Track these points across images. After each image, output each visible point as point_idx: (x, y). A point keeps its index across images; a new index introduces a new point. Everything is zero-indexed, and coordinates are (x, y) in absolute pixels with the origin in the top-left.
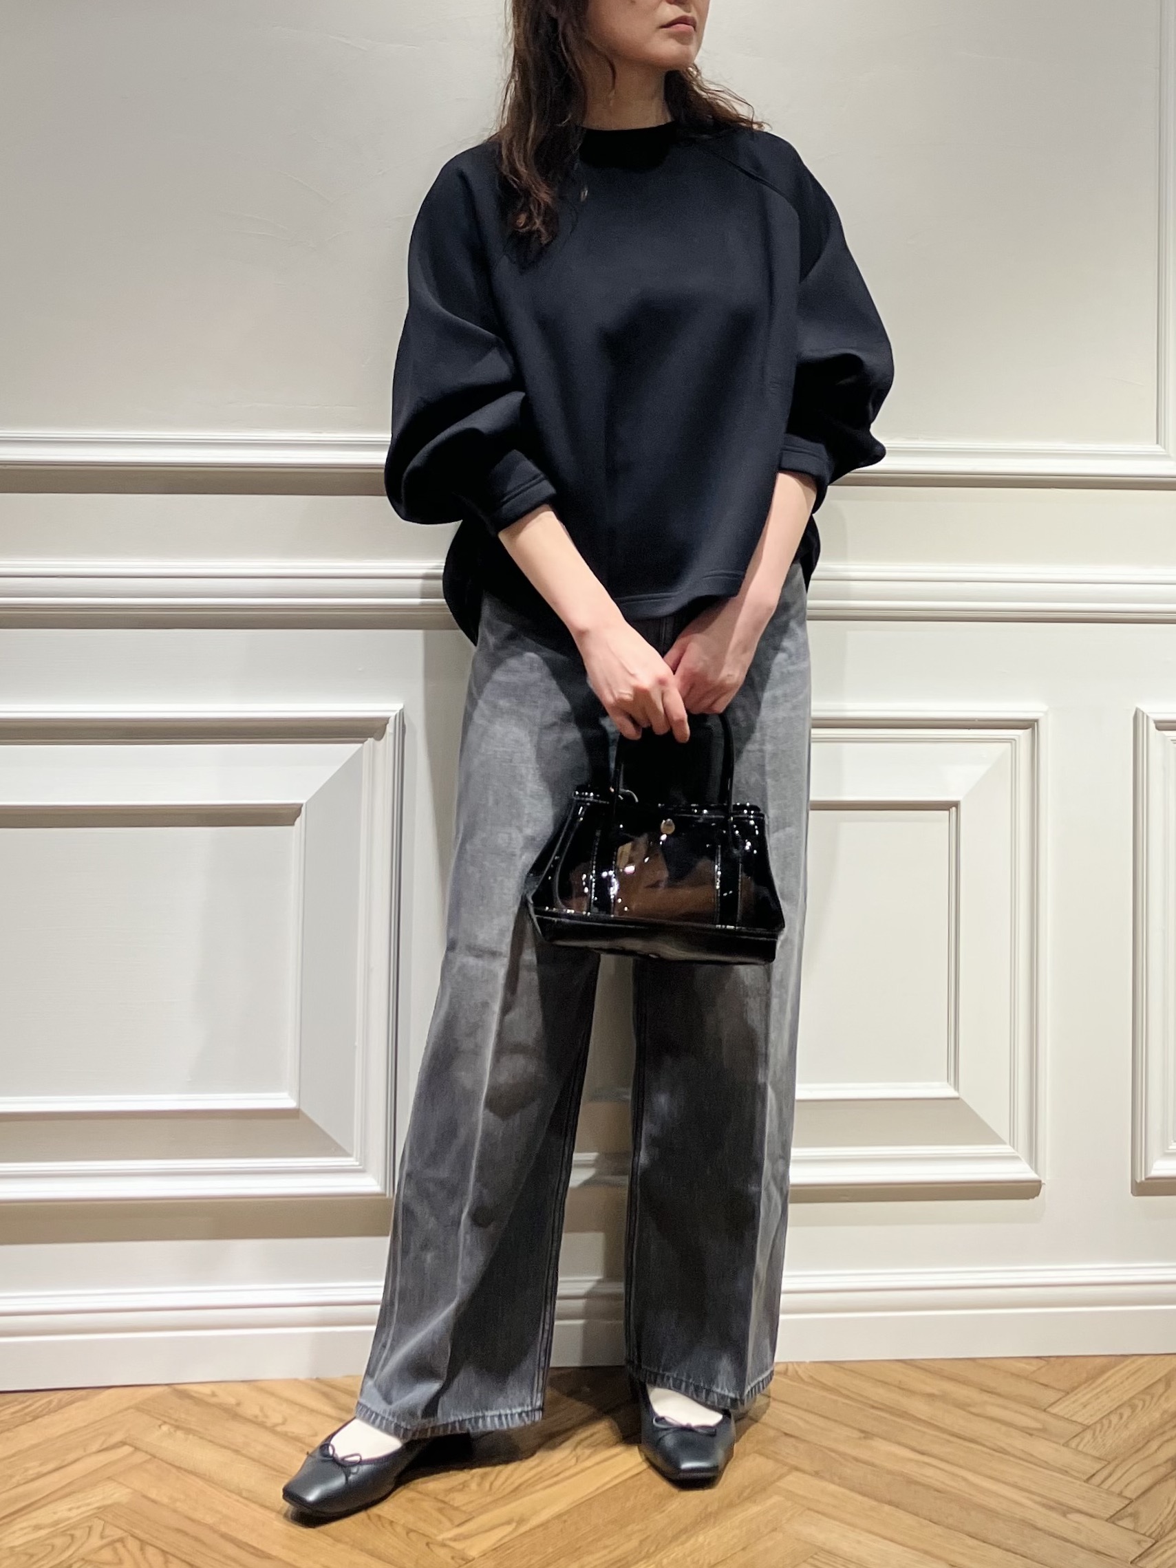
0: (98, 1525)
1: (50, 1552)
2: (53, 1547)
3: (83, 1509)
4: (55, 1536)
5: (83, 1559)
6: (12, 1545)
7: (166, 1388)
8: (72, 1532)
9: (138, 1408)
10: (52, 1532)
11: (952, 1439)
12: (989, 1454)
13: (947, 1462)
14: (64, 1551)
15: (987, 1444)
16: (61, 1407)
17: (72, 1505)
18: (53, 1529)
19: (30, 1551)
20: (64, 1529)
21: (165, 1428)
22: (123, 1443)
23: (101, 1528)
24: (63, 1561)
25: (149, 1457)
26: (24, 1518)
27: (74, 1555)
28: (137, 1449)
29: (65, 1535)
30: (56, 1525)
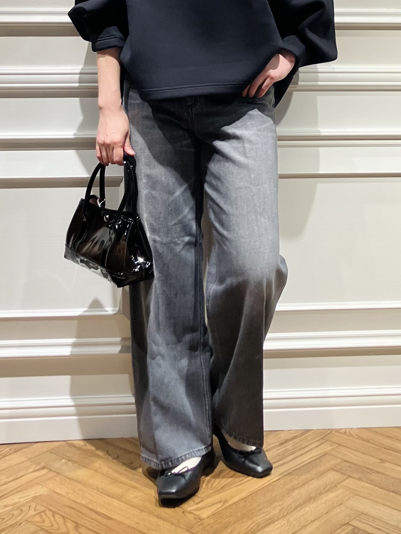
0: (33, 505)
1: (12, 517)
2: (13, 515)
3: (26, 498)
4: (14, 510)
5: (27, 520)
7: (63, 442)
8: (22, 508)
9: (51, 451)
10: (12, 508)
14: (18, 517)
16: (16, 451)
17: (21, 496)
19: (3, 517)
20: (18, 506)
21: (63, 461)
22: (45, 468)
23: (35, 506)
24: (18, 521)
25: (56, 474)
27: (23, 518)
28: (51, 470)
29: (19, 509)
30: (14, 505)
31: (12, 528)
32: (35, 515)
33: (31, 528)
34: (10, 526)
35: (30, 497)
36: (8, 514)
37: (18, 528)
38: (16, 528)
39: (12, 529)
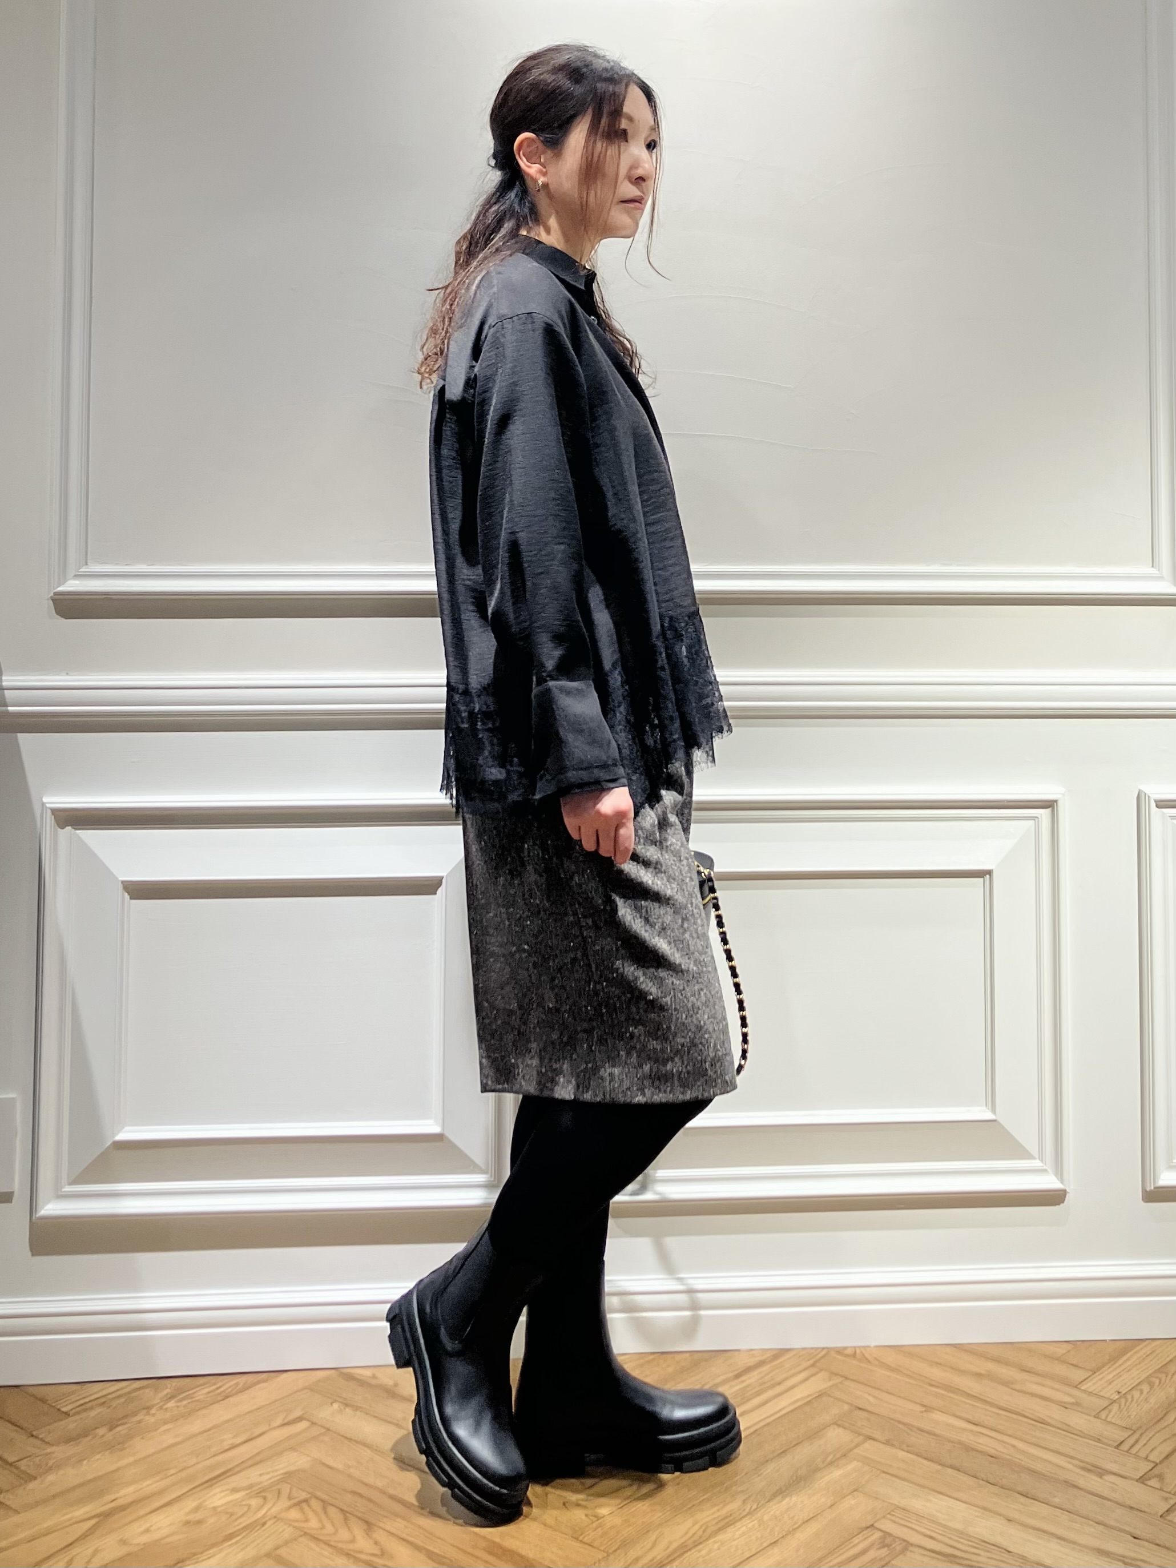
0: (286, 1488)
1: (247, 1512)
2: (249, 1506)
3: (271, 1475)
4: (250, 1498)
5: (275, 1517)
6: (216, 1504)
7: (333, 1371)
8: (263, 1494)
9: (311, 1388)
10: (247, 1494)
11: (1001, 1412)
12: (1033, 1425)
13: (995, 1431)
14: (259, 1510)
15: (1030, 1416)
17: (262, 1472)
18: (247, 1492)
19: (230, 1510)
20: (258, 1491)
22: (300, 1419)
23: (288, 1490)
24: (258, 1519)
25: (323, 1430)
26: (224, 1481)
27: (268, 1514)
28: (313, 1423)
29: (258, 1497)
30: (250, 1488)
31: (248, 1531)
32: (290, 1507)
33: (283, 1531)
34: (245, 1528)
35: (279, 1473)
36: (240, 1505)
37: (259, 1532)
38: (256, 1532)
39: (249, 1533)
